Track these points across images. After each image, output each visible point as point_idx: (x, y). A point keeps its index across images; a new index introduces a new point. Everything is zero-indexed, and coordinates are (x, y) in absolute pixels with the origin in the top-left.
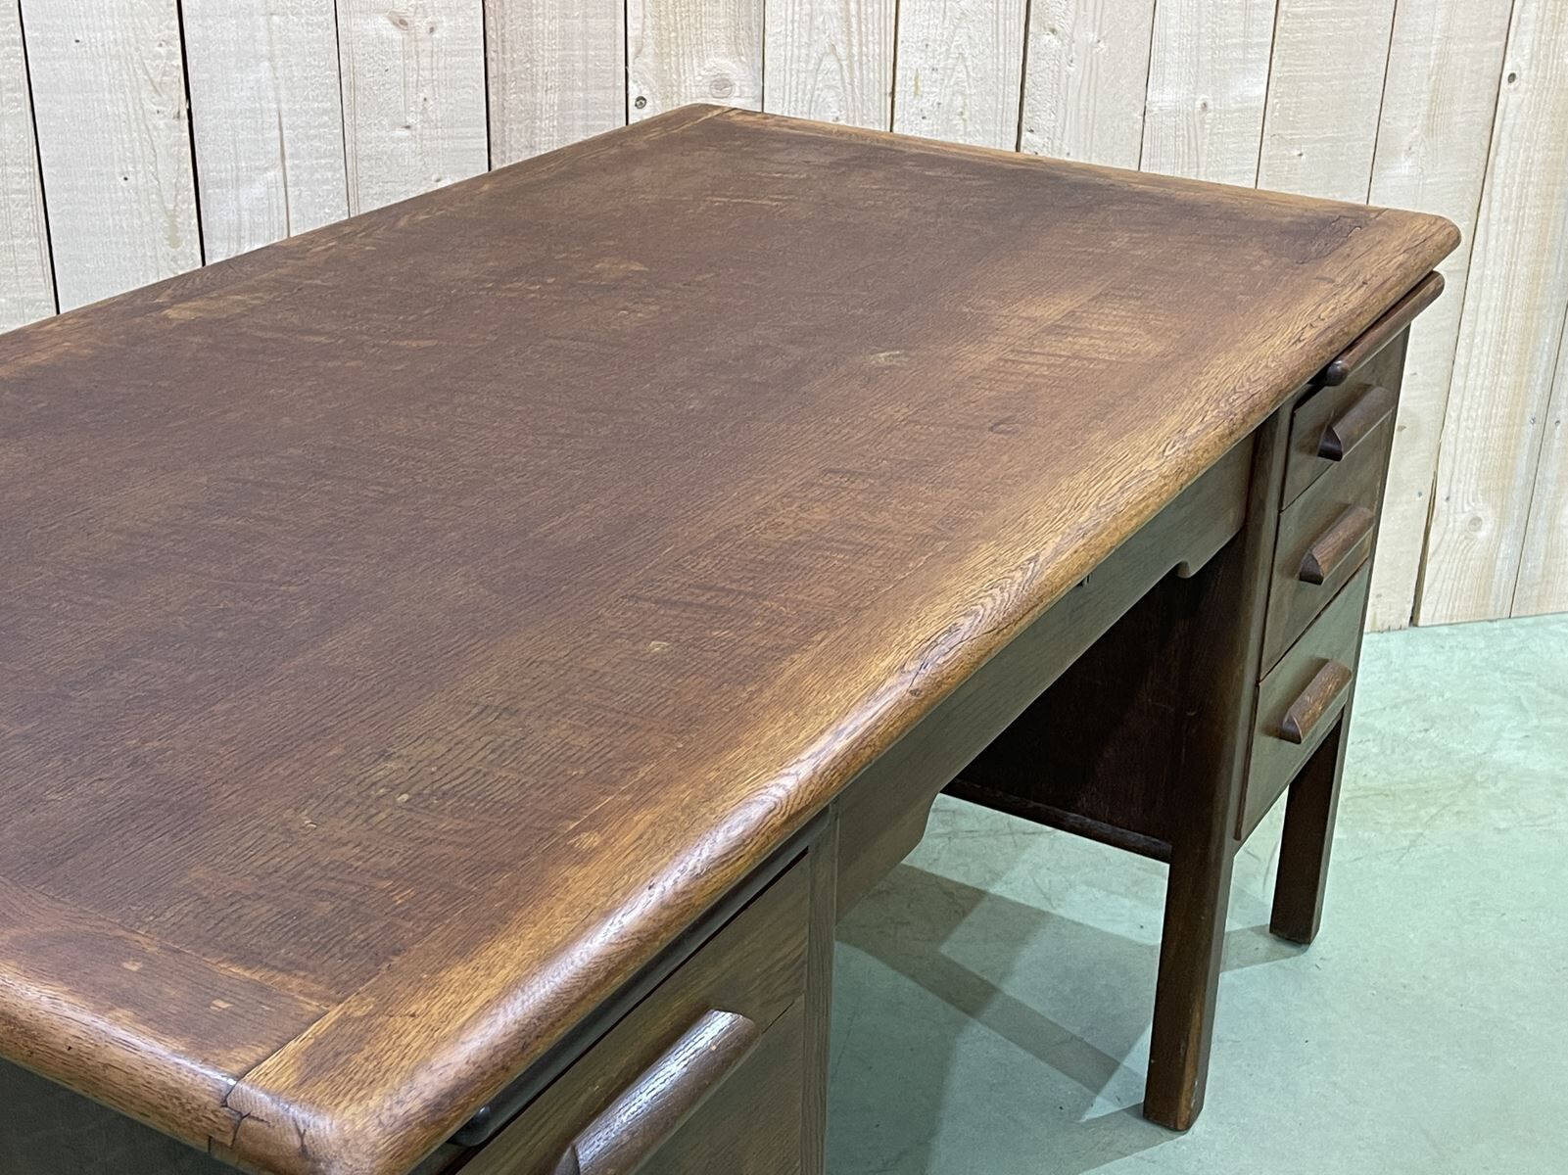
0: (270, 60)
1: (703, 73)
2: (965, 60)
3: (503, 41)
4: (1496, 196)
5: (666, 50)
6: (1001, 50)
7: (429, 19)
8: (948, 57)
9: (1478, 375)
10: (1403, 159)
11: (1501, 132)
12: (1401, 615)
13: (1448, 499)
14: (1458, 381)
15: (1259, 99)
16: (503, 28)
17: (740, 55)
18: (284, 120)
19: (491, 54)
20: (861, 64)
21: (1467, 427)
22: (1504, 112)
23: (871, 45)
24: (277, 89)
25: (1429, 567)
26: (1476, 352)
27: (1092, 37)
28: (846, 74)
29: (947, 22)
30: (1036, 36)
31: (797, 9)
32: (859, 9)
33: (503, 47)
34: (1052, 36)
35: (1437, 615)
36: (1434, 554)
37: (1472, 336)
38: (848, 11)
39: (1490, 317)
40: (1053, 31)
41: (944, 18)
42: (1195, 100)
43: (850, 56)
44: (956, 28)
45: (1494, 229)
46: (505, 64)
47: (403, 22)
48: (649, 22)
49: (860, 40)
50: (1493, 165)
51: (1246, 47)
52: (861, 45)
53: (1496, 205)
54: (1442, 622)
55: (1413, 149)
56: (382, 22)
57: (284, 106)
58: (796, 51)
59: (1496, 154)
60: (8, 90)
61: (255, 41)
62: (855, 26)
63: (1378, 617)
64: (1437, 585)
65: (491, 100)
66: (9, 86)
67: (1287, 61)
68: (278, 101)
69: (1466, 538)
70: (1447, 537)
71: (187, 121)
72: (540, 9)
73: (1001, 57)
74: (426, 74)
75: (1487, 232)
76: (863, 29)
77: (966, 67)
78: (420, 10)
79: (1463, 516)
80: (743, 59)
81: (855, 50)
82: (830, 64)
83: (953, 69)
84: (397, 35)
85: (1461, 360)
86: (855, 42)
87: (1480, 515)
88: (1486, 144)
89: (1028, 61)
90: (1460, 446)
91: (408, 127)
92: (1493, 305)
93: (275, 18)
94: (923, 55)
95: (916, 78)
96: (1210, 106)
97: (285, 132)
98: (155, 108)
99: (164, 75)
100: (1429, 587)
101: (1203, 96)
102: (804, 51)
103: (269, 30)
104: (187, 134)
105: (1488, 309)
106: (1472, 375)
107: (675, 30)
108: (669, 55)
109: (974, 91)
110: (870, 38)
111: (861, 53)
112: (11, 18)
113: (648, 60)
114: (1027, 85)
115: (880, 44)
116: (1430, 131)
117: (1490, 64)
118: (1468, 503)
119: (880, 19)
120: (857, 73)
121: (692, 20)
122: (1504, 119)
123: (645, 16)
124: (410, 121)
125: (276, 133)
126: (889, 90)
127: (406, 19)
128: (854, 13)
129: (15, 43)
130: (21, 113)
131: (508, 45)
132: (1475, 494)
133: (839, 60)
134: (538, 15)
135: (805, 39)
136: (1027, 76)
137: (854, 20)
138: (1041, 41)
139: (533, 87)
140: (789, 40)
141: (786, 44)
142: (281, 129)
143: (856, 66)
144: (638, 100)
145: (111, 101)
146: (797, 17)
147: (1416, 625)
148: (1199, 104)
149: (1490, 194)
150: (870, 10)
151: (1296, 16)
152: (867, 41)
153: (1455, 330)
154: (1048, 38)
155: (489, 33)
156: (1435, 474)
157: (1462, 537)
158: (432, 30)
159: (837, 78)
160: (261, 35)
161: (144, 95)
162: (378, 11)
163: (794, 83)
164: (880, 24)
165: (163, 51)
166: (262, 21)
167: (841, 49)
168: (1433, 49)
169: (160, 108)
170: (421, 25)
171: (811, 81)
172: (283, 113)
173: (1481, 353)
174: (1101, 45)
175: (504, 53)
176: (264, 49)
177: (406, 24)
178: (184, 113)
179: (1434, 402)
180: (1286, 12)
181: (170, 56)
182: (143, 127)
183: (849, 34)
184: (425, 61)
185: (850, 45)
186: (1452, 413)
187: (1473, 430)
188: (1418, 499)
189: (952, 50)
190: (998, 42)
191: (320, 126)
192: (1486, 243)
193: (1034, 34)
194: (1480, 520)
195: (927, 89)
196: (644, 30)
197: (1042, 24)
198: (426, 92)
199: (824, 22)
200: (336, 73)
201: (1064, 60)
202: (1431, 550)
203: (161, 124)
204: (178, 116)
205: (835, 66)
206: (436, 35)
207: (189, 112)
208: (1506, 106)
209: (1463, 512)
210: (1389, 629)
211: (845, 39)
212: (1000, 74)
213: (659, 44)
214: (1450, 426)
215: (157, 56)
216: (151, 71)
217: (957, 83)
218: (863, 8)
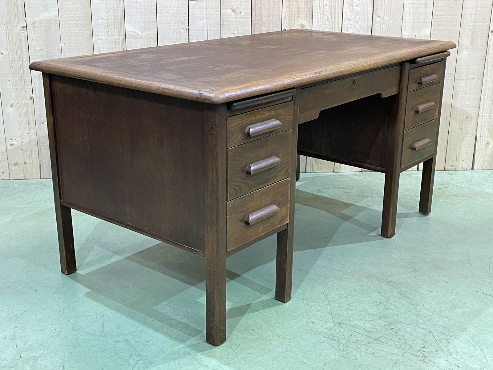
0: (206, 18)
1: (299, 24)
2: (358, 23)
3: (255, 16)
4: (489, 60)
5: (291, 18)
6: (367, 21)
7: (240, 10)
8: (355, 22)
9: (487, 105)
10: (465, 50)
11: (490, 45)
12: (469, 166)
13: (480, 137)
14: (481, 107)
15: (429, 34)
16: (255, 13)
17: (307, 20)
18: (208, 31)
19: (253, 18)
20: (334, 23)
21: (484, 118)
22: (490, 40)
23: (337, 19)
24: (207, 24)
25: (476, 154)
26: (486, 99)
27: (388, 18)
28: (331, 26)
29: (354, 14)
30: (375, 18)
31: (320, 10)
32: (334, 11)
33: (255, 17)
34: (379, 18)
35: (479, 167)
36: (477, 151)
37: (485, 95)
38: (331, 11)
39: (489, 91)
40: (379, 17)
41: (354, 13)
42: (413, 34)
43: (332, 21)
44: (356, 15)
45: (489, 68)
46: (255, 21)
47: (234, 11)
48: (287, 12)
49: (334, 18)
50: (488, 53)
51: (425, 22)
52: (334, 19)
53: (489, 63)
54: (480, 169)
55: (468, 48)
56: (230, 10)
57: (208, 29)
58: (320, 20)
59: (489, 50)
60: (153, 23)
61: (203, 14)
62: (333, 15)
63: (463, 166)
64: (479, 159)
65: (252, 29)
66: (153, 22)
67: (435, 26)
68: (207, 27)
69: (486, 147)
70: (481, 147)
71: (188, 31)
72: (264, 9)
73: (367, 23)
74: (238, 22)
75: (487, 69)
76: (335, 15)
77: (359, 24)
78: (238, 8)
79: (485, 141)
80: (308, 21)
81: (333, 20)
82: (327, 23)
83: (356, 25)
84: (233, 14)
85: (482, 101)
86: (333, 18)
87: (489, 142)
88: (486, 47)
89: (373, 24)
90: (483, 123)
91: (234, 34)
92: (490, 87)
93: (208, 9)
94: (349, 22)
95: (347, 27)
96: (417, 36)
97: (208, 34)
98: (182, 28)
99: (184, 21)
100: (477, 159)
101: (415, 33)
102: (322, 20)
103: (206, 12)
104: (188, 33)
105: (489, 89)
106: (485, 104)
107: (293, 14)
108: (291, 20)
109: (360, 30)
110: (337, 17)
111: (334, 21)
112: (154, 8)
113: (287, 21)
114: (373, 29)
115: (339, 19)
116: (472, 44)
117: (486, 28)
118: (486, 138)
119: (339, 13)
120: (333, 25)
121: (297, 12)
122: (490, 41)
123: (286, 11)
124: (235, 32)
125: (206, 34)
126: (341, 29)
127: (235, 10)
128: (333, 11)
129: (154, 13)
130: (155, 28)
131: (256, 16)
132: (487, 135)
133: (329, 22)
134: (263, 10)
135: (322, 17)
136: (373, 27)
137: (333, 13)
138: (376, 19)
139: (261, 26)
140: (318, 17)
141: (317, 18)
142: (207, 33)
143: (333, 23)
144: (284, 29)
145: (173, 26)
146: (320, 12)
147: (473, 170)
148: (414, 35)
149: (488, 60)
150: (337, 11)
151: (437, 15)
152: (336, 18)
153: (480, 93)
154: (378, 18)
155: (252, 14)
156: (477, 130)
157: (485, 147)
158: (240, 13)
159: (329, 26)
160: (205, 13)
161: (180, 24)
162: (229, 8)
163: (319, 27)
164: (339, 14)
165: (184, 15)
166: (205, 9)
167: (330, 19)
168: (472, 24)
169: (183, 28)
170: (238, 11)
171: (323, 27)
172: (208, 30)
173: (487, 100)
174: (390, 21)
175: (255, 18)
176: (205, 16)
177: (235, 11)
178: (188, 29)
179: (476, 111)
180: (435, 14)
181: (186, 17)
182: (179, 32)
183: (332, 16)
184: (239, 19)
185: (332, 19)
186: (480, 114)
187: (486, 119)
188: (472, 136)
189: (356, 21)
190: (366, 19)
191: (216, 33)
192: (487, 72)
193: (374, 17)
194: (489, 143)
195: (349, 29)
196: (286, 14)
197: (376, 15)
198: (238, 26)
199: (326, 13)
200: (220, 21)
201: (382, 24)
202: (476, 149)
203: (183, 31)
204: (186, 30)
205: (328, 23)
206: (241, 14)
207: (189, 29)
208: (491, 38)
209: (485, 140)
210: (466, 170)
211: (331, 17)
212: (367, 26)
213: (289, 17)
214: (480, 118)
215: (183, 17)
216: (182, 20)
217: (356, 28)
218: (335, 11)
